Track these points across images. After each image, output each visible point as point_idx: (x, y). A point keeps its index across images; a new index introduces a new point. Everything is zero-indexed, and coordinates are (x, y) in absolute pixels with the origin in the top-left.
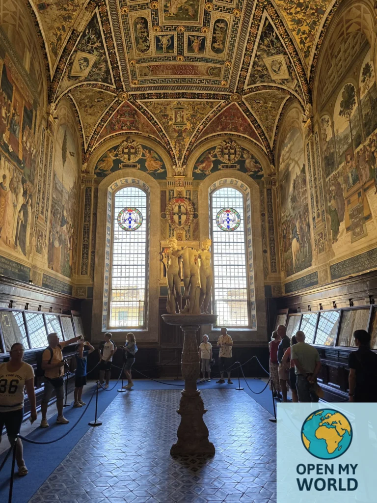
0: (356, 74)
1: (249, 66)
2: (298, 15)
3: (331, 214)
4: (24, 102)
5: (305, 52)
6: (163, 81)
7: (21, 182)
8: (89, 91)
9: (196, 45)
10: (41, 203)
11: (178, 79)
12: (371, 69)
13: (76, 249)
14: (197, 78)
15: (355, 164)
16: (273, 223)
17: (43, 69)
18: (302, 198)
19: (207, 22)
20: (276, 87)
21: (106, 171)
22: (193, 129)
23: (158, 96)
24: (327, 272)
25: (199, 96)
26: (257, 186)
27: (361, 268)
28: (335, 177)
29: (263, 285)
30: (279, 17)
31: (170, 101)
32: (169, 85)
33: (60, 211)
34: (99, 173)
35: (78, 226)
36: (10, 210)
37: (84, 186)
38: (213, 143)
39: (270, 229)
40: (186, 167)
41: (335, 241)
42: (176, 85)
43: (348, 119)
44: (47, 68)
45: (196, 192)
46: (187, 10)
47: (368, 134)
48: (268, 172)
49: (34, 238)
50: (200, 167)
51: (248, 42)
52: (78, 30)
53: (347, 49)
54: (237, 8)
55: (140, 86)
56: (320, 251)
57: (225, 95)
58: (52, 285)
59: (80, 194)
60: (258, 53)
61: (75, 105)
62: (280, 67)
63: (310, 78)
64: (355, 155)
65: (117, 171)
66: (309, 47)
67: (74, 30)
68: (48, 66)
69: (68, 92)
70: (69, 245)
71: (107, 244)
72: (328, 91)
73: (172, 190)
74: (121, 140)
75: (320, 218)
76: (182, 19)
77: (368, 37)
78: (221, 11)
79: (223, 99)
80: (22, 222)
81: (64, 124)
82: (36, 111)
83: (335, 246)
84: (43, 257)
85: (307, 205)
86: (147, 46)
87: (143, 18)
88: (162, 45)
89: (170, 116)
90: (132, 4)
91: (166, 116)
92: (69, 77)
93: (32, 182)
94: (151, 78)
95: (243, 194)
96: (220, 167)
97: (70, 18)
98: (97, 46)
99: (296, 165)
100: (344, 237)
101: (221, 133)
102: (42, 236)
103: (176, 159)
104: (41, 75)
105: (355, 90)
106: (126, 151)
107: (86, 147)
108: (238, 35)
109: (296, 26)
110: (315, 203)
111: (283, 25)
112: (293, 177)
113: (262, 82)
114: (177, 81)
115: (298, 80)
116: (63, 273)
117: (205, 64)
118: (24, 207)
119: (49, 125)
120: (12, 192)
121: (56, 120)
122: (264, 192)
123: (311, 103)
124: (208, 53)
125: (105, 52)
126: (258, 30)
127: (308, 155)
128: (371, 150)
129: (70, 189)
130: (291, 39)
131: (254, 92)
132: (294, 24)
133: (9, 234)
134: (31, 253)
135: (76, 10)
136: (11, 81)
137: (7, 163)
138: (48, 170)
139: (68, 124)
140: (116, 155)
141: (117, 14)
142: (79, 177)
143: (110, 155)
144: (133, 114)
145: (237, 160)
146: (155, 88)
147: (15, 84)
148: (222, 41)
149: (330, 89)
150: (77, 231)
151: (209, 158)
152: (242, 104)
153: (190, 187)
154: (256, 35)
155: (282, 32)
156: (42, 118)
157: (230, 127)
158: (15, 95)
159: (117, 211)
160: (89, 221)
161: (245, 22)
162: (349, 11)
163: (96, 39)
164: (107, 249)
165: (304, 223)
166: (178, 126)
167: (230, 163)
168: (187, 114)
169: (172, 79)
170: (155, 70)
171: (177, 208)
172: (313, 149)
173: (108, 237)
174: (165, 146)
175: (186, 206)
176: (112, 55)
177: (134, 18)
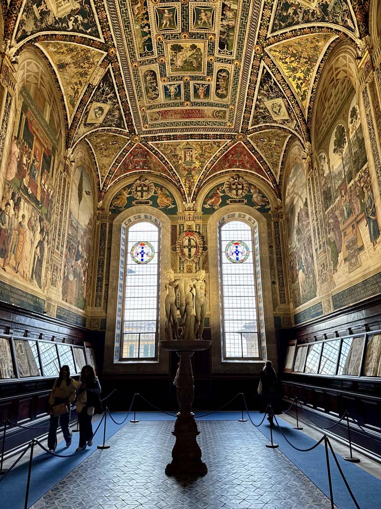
0: (345, 116)
1: (251, 109)
2: (293, 64)
3: (331, 246)
4: (43, 149)
5: (302, 96)
6: (172, 125)
7: (38, 221)
8: (104, 136)
9: (201, 91)
10: (57, 240)
11: (187, 122)
12: (357, 112)
13: (91, 281)
14: (204, 120)
15: (348, 198)
16: (281, 255)
17: (62, 118)
18: (306, 231)
19: (210, 72)
20: (278, 127)
21: (120, 208)
22: (202, 167)
23: (168, 138)
24: (329, 301)
25: (207, 137)
26: (264, 219)
27: (357, 298)
28: (332, 211)
29: (272, 317)
30: (275, 66)
31: (179, 142)
32: (178, 127)
33: (75, 246)
34: (114, 210)
35: (93, 259)
36: (28, 246)
37: (99, 222)
38: (221, 180)
39: (277, 261)
40: (196, 202)
41: (335, 271)
42: (184, 127)
43: (341, 157)
44: (66, 118)
45: (205, 226)
46: (191, 62)
47: (358, 171)
48: (275, 206)
49: (49, 272)
50: (209, 202)
51: (249, 88)
52: (94, 84)
53: (337, 93)
54: (237, 59)
55: (151, 129)
56: (323, 281)
57: (231, 135)
58: (65, 316)
59: (95, 229)
60: (259, 98)
61: (91, 148)
62: (280, 109)
63: (308, 118)
64: (349, 190)
65: (131, 208)
66: (305, 91)
67: (90, 84)
68: (67, 116)
69: (84, 137)
70: (83, 279)
71: (120, 277)
72: (323, 130)
73: (182, 225)
74: (134, 179)
75: (322, 250)
76: (188, 70)
77: (354, 84)
78: (222, 62)
79: (229, 139)
80: (38, 257)
81: (81, 166)
82: (54, 156)
83: (335, 276)
84: (57, 290)
85: (310, 237)
86: (156, 95)
87: (151, 71)
88: (170, 93)
89: (179, 155)
90: (141, 59)
91: (176, 156)
92: (85, 125)
93: (49, 221)
94: (161, 122)
95: (251, 227)
96: (228, 202)
97: (86, 74)
98: (111, 96)
99: (300, 199)
100: (343, 267)
101: (229, 170)
102: (57, 270)
103: (186, 196)
104: (60, 124)
105: (345, 131)
106: (139, 189)
107: (101, 186)
108: (240, 82)
109: (291, 73)
110: (317, 235)
111: (279, 72)
112: (298, 210)
113: (264, 122)
114: (185, 124)
115: (297, 120)
116: (77, 305)
117: (210, 108)
118: (41, 243)
119: (66, 168)
120: (30, 230)
121: (73, 164)
122: (271, 225)
123: (310, 142)
124: (213, 98)
125: (118, 101)
126: (257, 78)
127: (310, 190)
128: (360, 186)
129: (85, 225)
130: (287, 84)
131: (257, 131)
132: (289, 72)
133: (26, 268)
134: (46, 286)
135: (92, 67)
136: (32, 132)
137: (26, 204)
138: (64, 208)
139: (85, 165)
140: (130, 193)
141: (128, 68)
142: (95, 214)
143: (124, 193)
144: (145, 154)
145: (244, 195)
146: (165, 131)
147: (36, 134)
148: (225, 87)
149: (325, 129)
150: (92, 264)
151: (218, 193)
152: (247, 143)
153: (199, 222)
154: (256, 81)
155: (280, 79)
156: (60, 162)
157: (238, 164)
158: (35, 144)
159: (130, 246)
160: (104, 256)
161: (245, 71)
162: (337, 60)
163: (110, 91)
164: (120, 282)
165: (309, 255)
166: (188, 165)
167: (237, 198)
168: (195, 153)
169: (180, 122)
170: (164, 114)
171: (187, 241)
172: (313, 184)
173: (121, 270)
174: (176, 183)
175: (196, 239)
176: (125, 103)
177: (144, 71)
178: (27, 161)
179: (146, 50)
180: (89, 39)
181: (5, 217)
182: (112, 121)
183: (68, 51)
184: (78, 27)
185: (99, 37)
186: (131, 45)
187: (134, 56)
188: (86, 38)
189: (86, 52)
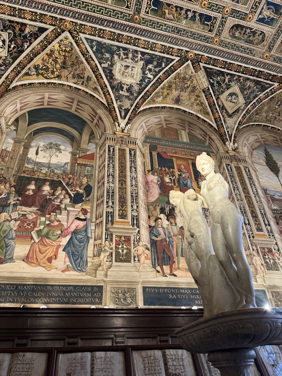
4: (190, 162)
8: (262, 108)
17: (207, 129)
44: (210, 126)
52: (205, 87)
67: (203, 90)
69: (240, 124)
81: (261, 145)
87: (232, 28)
90: (215, 33)
92: (230, 116)
97: (194, 87)
98: (229, 79)
119: (233, 159)
125: (238, 76)
135: (193, 80)
136: (169, 158)
138: (251, 191)
139: (267, 143)
141: (215, 49)
147: (175, 157)
156: (222, 158)
158: (177, 163)
163: (223, 77)
176: (246, 71)
177: (228, 36)
178: (170, 179)
179: (209, 23)
180: (169, 68)
181: (158, 231)
182: (253, 92)
183: (169, 90)
184: (155, 72)
185: (173, 60)
186: (196, 36)
187: (207, 38)
188: (167, 70)
189: (179, 76)
